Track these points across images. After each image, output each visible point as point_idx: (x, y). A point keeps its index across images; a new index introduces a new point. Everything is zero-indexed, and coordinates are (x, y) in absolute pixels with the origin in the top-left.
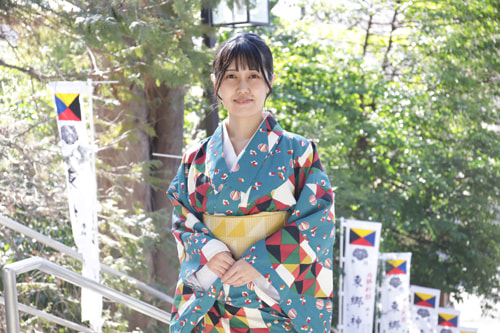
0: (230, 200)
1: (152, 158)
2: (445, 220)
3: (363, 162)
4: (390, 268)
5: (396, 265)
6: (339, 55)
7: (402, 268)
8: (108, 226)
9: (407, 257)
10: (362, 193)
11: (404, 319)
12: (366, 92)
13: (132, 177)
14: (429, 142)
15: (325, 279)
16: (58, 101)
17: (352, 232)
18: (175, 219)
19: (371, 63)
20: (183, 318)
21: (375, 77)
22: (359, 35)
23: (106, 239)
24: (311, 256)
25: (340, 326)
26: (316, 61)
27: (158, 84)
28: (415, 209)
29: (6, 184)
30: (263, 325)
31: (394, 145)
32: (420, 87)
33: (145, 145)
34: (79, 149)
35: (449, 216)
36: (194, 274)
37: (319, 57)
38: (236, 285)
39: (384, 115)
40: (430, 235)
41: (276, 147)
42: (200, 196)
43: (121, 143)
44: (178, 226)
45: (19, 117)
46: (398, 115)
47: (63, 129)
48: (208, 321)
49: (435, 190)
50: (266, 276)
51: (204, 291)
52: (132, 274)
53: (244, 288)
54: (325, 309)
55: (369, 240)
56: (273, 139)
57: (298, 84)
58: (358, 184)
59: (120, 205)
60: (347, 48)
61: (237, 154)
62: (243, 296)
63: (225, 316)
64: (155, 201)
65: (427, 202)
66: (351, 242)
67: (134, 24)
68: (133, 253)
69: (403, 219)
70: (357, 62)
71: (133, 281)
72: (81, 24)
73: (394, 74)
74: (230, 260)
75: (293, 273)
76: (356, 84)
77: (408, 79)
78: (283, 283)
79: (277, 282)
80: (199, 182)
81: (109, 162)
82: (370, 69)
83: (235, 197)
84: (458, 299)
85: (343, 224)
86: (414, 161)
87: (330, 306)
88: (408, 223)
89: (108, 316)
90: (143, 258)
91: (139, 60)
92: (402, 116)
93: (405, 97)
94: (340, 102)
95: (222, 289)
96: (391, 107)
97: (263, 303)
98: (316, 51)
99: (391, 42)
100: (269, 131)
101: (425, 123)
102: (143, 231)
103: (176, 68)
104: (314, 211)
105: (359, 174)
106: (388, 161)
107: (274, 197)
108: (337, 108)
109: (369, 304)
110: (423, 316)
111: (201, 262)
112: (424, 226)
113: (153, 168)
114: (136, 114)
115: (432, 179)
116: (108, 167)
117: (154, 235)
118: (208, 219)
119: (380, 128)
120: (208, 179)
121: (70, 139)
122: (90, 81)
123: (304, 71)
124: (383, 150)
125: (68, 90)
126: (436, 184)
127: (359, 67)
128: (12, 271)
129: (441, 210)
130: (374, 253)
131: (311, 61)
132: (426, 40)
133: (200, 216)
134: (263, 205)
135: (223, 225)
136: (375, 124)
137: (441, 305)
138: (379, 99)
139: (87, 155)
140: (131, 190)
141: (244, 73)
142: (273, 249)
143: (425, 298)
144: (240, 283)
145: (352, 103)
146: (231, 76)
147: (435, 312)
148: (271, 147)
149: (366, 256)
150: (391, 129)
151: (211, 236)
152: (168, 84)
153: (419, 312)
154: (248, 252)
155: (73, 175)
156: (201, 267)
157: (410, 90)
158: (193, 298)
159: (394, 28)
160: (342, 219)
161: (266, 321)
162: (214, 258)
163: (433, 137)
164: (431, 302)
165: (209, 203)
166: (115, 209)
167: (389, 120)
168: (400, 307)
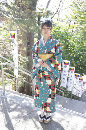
0: (43, 51)
1: (28, 46)
2: (82, 61)
3: (67, 50)
4: (71, 69)
5: (72, 69)
6: (64, 29)
7: (73, 69)
8: (20, 59)
9: (74, 67)
10: (67, 55)
11: (73, 79)
12: (69, 36)
13: (24, 50)
14: (80, 46)
15: (60, 67)
16: (11, 35)
17: (64, 62)
18: (33, 55)
19: (70, 30)
20: (33, 73)
21: (71, 33)
22: (68, 25)
23: (19, 61)
24: (57, 62)
25: (61, 79)
26: (60, 30)
27: (29, 32)
28: (77, 59)
29: (1, 50)
30: (48, 75)
31: (74, 47)
32: (79, 35)
33: (27, 44)
34: (15, 44)
35: (83, 60)
36: (36, 65)
37: (60, 29)
38: (43, 67)
39: (72, 41)
40: (79, 64)
41: (52, 42)
42: (38, 51)
43: (22, 43)
44: (33, 56)
45: (4, 38)
46: (74, 41)
47: (12, 40)
48: (38, 74)
49: (80, 56)
50: (49, 65)
51: (37, 68)
52: (24, 68)
53: (45, 68)
54: (59, 72)
55: (68, 64)
56: (51, 40)
57: (56, 34)
58: (66, 54)
59: (22, 55)
60: (66, 27)
61: (45, 43)
62: (45, 69)
63: (41, 73)
64: (28, 54)
65: (79, 58)
66: (64, 64)
67: (25, 20)
68: (24, 64)
69: (74, 61)
70: (67, 30)
71: (24, 69)
72: (15, 20)
73: (74, 33)
74: (42, 62)
75: (54, 65)
76: (67, 34)
77: (77, 34)
78: (52, 67)
79: (51, 67)
80: (37, 48)
81: (20, 47)
82: (70, 31)
83: (44, 51)
84: (83, 76)
85: (63, 61)
86: (77, 50)
87: (60, 72)
88: (75, 61)
89: (19, 75)
90: (26, 65)
91: (26, 27)
92: (75, 41)
93: (76, 37)
94: (64, 38)
95: (41, 68)
96: (73, 39)
97: (48, 71)
98: (60, 28)
99: (74, 26)
100: (51, 39)
101: (79, 43)
102: (26, 60)
103: (33, 29)
104: (58, 54)
105: (66, 52)
106: (72, 50)
107: (51, 51)
108: (63, 39)
109: (67, 76)
110: (77, 78)
111: (37, 62)
112: (78, 62)
113: (28, 48)
114: (25, 38)
115: (80, 53)
116: (20, 48)
117: (28, 61)
118: (39, 55)
119: (71, 43)
120: (39, 47)
121: (13, 42)
122: (17, 31)
123: (57, 32)
124: (71, 47)
125: (13, 33)
126: (81, 54)
127: (68, 31)
128: (3, 65)
129: (81, 59)
130: (68, 66)
131: (58, 30)
132: (81, 26)
133: (37, 54)
134: (49, 52)
135: (42, 56)
136: (70, 42)
137: (80, 77)
138: (71, 37)
139: (16, 45)
140: (24, 52)
141: (46, 28)
142: (50, 61)
143: (77, 75)
144: (44, 67)
145: (66, 38)
146: (44, 28)
147: (78, 78)
148: (51, 42)
149: (67, 67)
150: (73, 43)
151: (39, 58)
152: (31, 32)
153: (76, 78)
154: (46, 61)
155: (13, 49)
156: (37, 63)
157: (77, 36)
158: (35, 69)
159: (75, 24)
160: (63, 60)
161: (48, 74)
162: (40, 62)
163: (81, 45)
164: (78, 76)
165: (39, 52)
166: (21, 56)
167: (73, 42)
168: (72, 77)
